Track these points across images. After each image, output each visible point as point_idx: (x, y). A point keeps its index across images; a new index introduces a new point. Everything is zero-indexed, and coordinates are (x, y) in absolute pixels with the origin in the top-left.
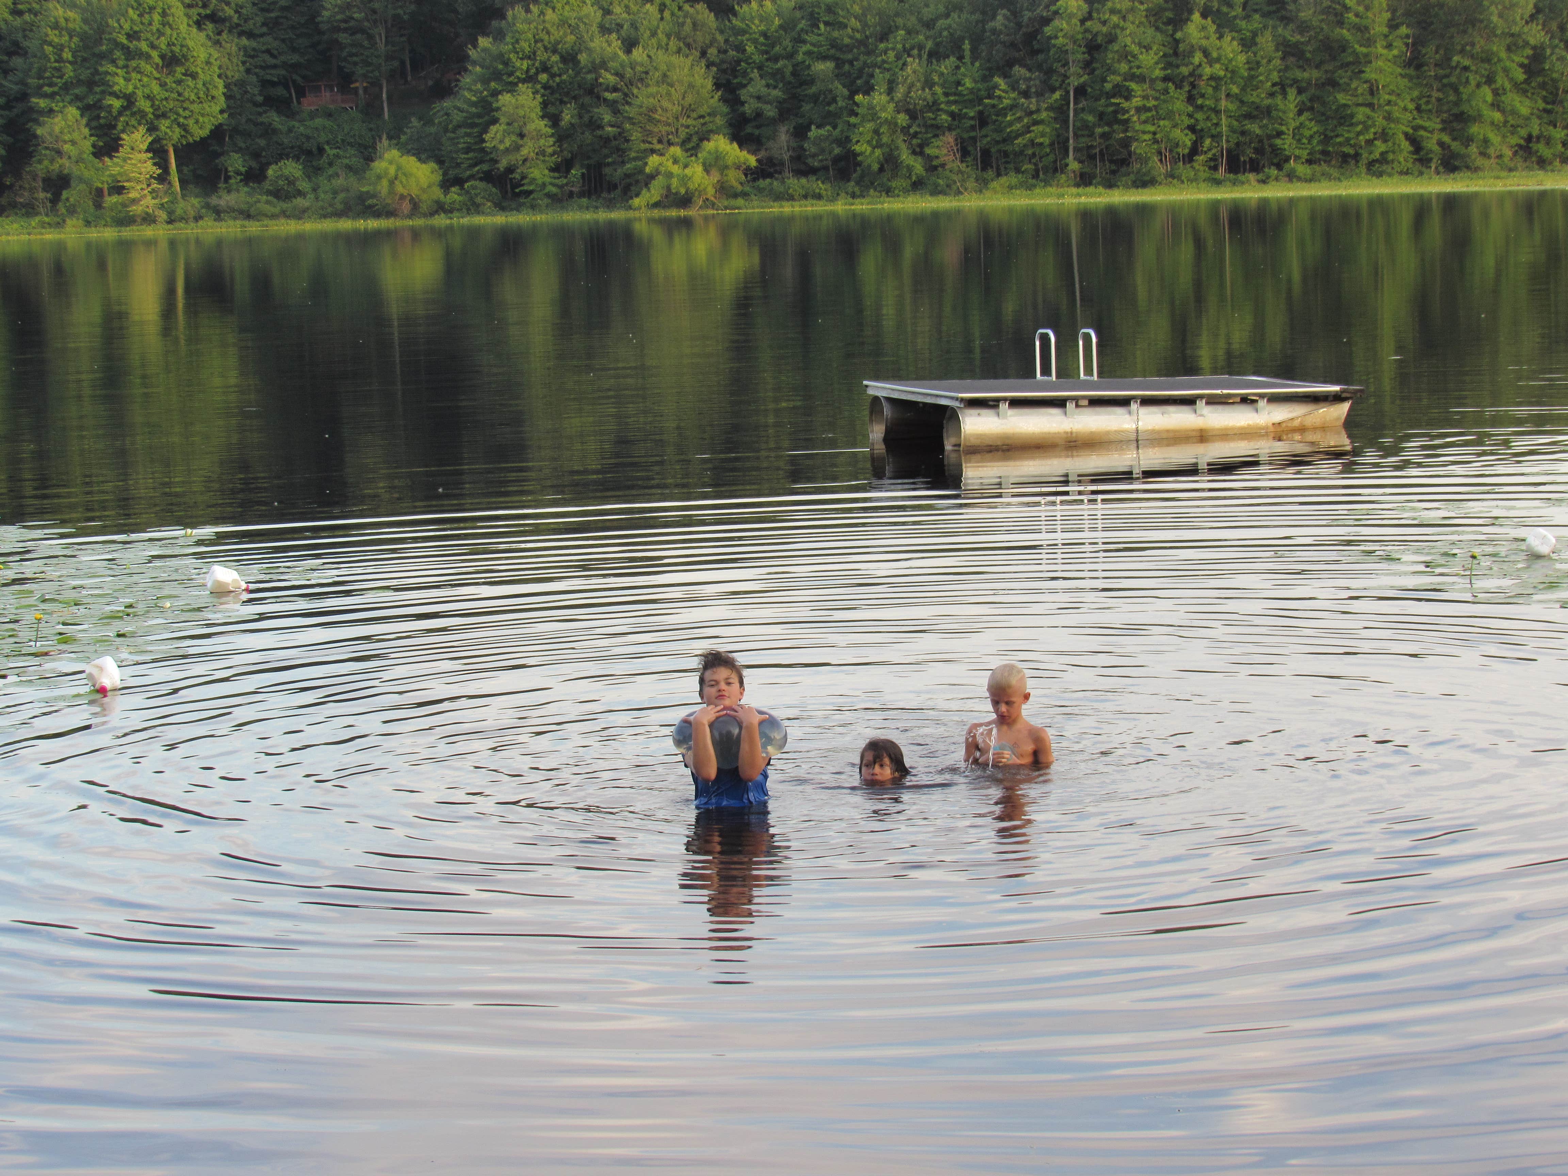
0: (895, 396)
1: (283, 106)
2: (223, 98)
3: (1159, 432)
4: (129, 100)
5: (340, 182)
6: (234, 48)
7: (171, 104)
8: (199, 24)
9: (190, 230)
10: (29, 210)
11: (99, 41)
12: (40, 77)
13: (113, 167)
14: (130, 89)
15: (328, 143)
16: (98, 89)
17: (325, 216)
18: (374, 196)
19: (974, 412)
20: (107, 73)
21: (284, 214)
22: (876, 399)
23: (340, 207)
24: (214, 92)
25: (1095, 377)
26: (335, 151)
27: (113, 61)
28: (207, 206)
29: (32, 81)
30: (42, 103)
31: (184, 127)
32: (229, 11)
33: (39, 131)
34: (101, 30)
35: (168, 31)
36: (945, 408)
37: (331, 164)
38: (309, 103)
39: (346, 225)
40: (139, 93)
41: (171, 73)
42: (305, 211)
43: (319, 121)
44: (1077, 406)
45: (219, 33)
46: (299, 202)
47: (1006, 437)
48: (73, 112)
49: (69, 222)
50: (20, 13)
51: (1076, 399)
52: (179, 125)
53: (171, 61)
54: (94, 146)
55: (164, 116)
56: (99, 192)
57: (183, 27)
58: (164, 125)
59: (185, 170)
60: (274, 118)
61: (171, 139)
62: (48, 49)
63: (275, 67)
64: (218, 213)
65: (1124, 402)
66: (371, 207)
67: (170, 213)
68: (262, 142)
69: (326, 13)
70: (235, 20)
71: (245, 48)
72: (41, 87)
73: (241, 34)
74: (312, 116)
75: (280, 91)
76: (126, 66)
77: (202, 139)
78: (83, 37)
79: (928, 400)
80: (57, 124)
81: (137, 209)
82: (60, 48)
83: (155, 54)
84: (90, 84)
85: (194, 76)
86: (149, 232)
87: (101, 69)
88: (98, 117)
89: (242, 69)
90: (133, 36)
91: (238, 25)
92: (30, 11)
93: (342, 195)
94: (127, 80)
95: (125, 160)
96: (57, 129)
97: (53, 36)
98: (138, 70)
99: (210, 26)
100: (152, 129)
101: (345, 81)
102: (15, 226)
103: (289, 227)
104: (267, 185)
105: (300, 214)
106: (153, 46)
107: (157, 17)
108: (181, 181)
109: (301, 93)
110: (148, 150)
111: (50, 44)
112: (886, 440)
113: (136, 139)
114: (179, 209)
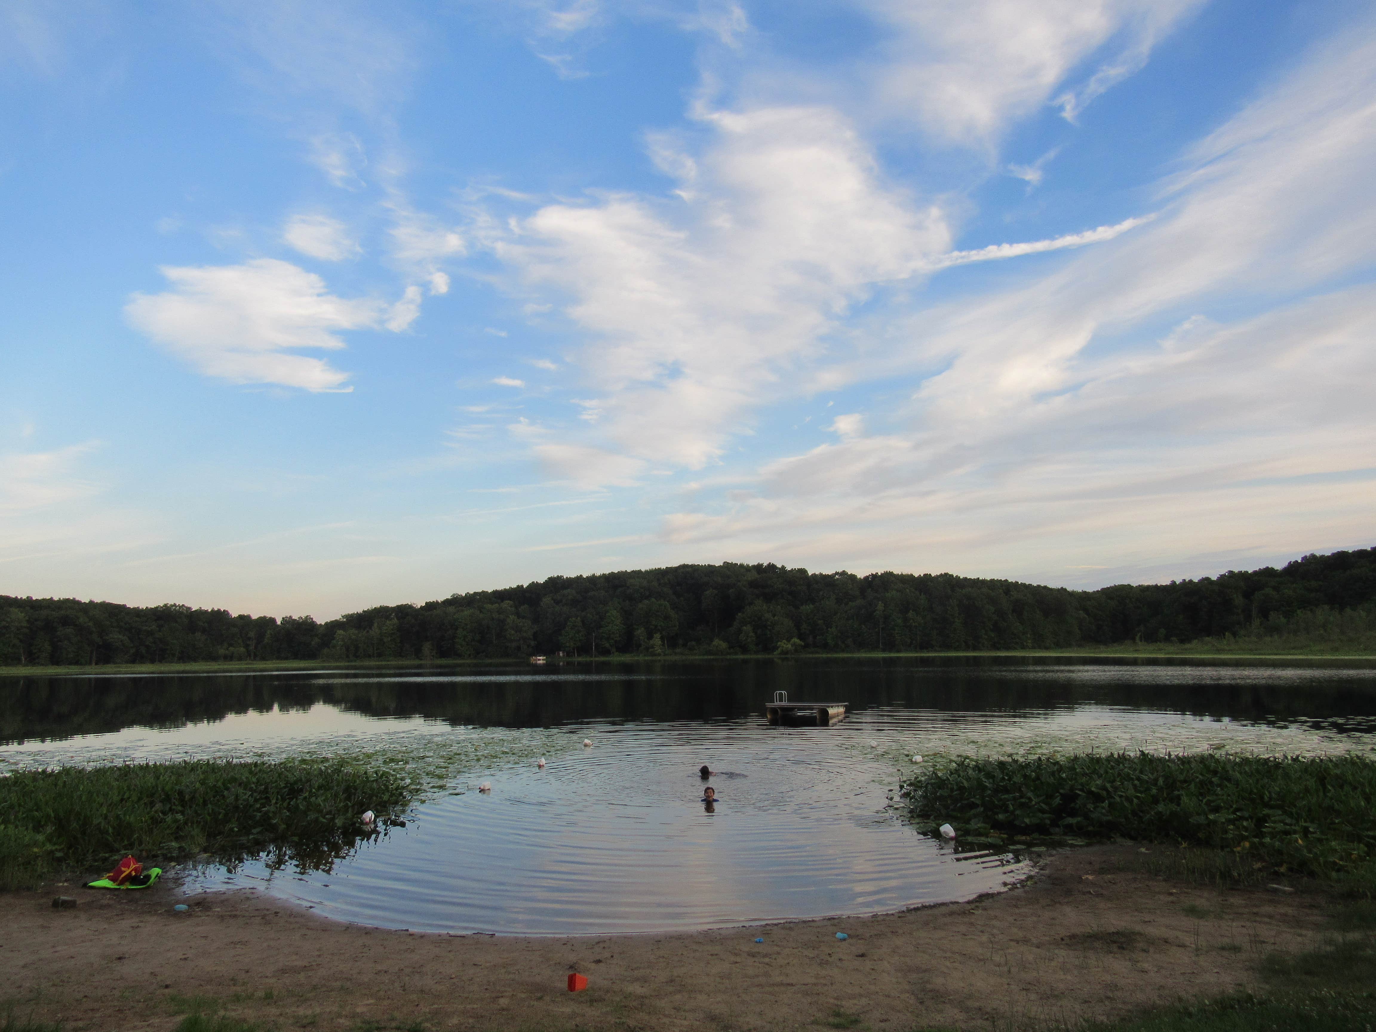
1: (692, 628)
2: (678, 626)
4: (656, 626)
5: (705, 647)
6: (682, 615)
7: (665, 628)
8: (674, 609)
9: (669, 657)
10: (632, 652)
11: (649, 613)
12: (636, 621)
13: (651, 642)
14: (656, 624)
15: (702, 637)
16: (649, 624)
17: (700, 655)
18: (712, 650)
21: (691, 654)
23: (704, 653)
24: (676, 625)
26: (704, 639)
27: (653, 617)
28: (673, 652)
29: (634, 622)
30: (636, 627)
32: (681, 606)
33: (635, 633)
34: (650, 610)
35: (665, 610)
37: (703, 642)
38: (698, 628)
39: (706, 657)
40: (658, 625)
41: (666, 620)
42: (696, 653)
43: (700, 632)
45: (678, 611)
46: (695, 651)
48: (643, 629)
49: (640, 655)
50: (632, 606)
52: (667, 632)
53: (666, 617)
54: (647, 637)
55: (664, 630)
56: (649, 648)
57: (669, 609)
58: (664, 633)
59: (669, 643)
60: (690, 631)
61: (665, 636)
62: (638, 614)
63: (691, 619)
64: (675, 653)
67: (664, 653)
68: (687, 637)
69: (703, 607)
71: (684, 615)
72: (636, 623)
73: (683, 611)
75: (692, 625)
76: (655, 619)
77: (673, 636)
78: (646, 612)
80: (639, 631)
81: (656, 652)
82: (640, 614)
83: (662, 616)
84: (647, 622)
85: (671, 621)
86: (659, 658)
87: (650, 619)
88: (648, 630)
89: (683, 619)
90: (657, 611)
91: (683, 609)
92: (634, 605)
93: (705, 650)
94: (656, 622)
95: (654, 640)
96: (639, 633)
97: (639, 611)
98: (658, 619)
99: (676, 609)
100: (661, 633)
101: (707, 623)
102: (628, 656)
103: (692, 657)
104: (687, 647)
105: (694, 654)
106: (662, 614)
107: (663, 607)
108: (668, 646)
109: (697, 625)
110: (660, 638)
113: (658, 636)
114: (667, 652)
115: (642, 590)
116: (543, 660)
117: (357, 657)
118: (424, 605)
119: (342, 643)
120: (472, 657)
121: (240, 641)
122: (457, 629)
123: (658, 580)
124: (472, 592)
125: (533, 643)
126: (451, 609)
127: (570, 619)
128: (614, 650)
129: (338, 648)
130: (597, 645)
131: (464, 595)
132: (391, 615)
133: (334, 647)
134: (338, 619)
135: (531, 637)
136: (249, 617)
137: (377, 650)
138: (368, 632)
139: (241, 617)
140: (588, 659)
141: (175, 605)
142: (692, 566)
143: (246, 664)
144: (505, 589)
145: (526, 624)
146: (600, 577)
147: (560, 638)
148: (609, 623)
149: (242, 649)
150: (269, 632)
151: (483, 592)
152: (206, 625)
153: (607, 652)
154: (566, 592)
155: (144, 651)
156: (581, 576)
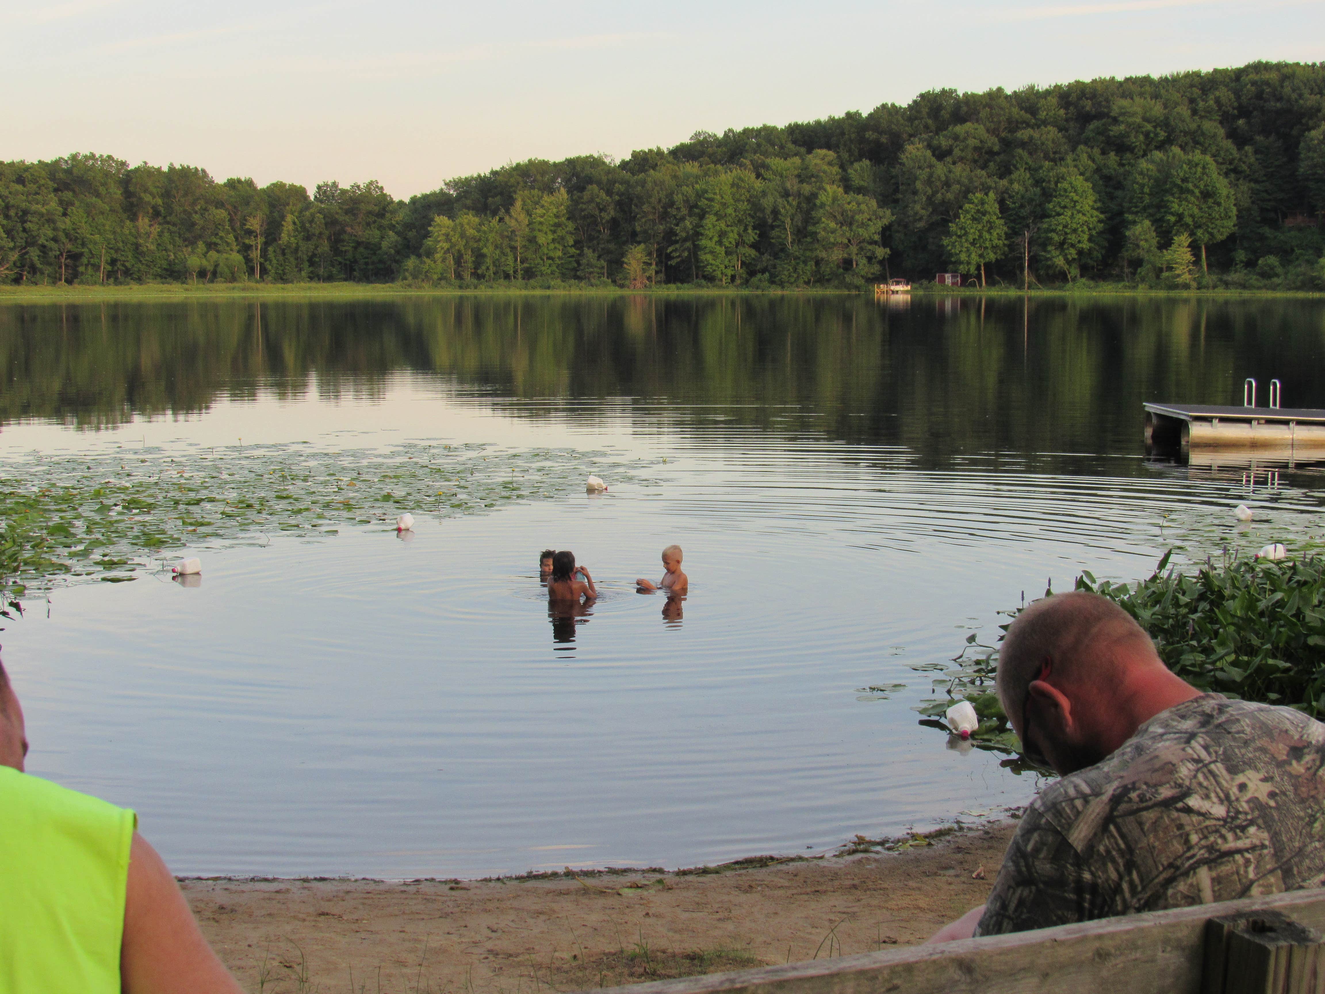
0: (1158, 412)
1: (1274, 224)
2: (1235, 218)
3: (1305, 441)
4: (1180, 217)
5: (1302, 269)
6: (1246, 189)
7: (1204, 220)
8: (1226, 175)
9: (1209, 294)
10: (1119, 278)
11: (1165, 183)
12: (1130, 202)
13: (1167, 255)
14: (1181, 210)
15: (1297, 246)
16: (1162, 210)
17: (1289, 289)
18: (1319, 278)
19: (1198, 423)
20: (1168, 201)
21: (1266, 287)
22: (1149, 414)
23: (1299, 284)
24: (1230, 214)
25: (1278, 407)
26: (1300, 251)
27: (1173, 195)
28: (1221, 280)
29: (1126, 205)
30: (1130, 217)
31: (1211, 234)
32: (1244, 167)
33: (1127, 233)
34: (1168, 176)
35: (1205, 178)
36: (1183, 420)
37: (1297, 259)
38: (1290, 222)
39: (1301, 295)
40: (1186, 213)
41: (1206, 202)
42: (1278, 285)
43: (1293, 233)
44: (1258, 423)
45: (1238, 180)
46: (1276, 280)
47: (1215, 439)
48: (1147, 223)
49: (1140, 286)
50: (1123, 165)
51: (1258, 419)
52: (1208, 232)
53: (1206, 195)
54: (1158, 242)
55: (1200, 227)
56: (1161, 270)
57: (1215, 175)
58: (1199, 232)
59: (1213, 259)
60: (1267, 231)
61: (1203, 240)
62: (1136, 186)
63: (1269, 200)
64: (1227, 285)
65: (1286, 423)
66: (1317, 285)
67: (1199, 283)
68: (1258, 244)
69: (1302, 170)
70: (1248, 172)
71: (1252, 189)
72: (1130, 208)
73: (1250, 181)
74: (1290, 229)
75: (1272, 215)
76: (1179, 198)
77: (1222, 241)
78: (1157, 180)
79: (1174, 416)
80: (1138, 229)
81: (1180, 280)
82: (1143, 186)
83: (1197, 191)
84: (1159, 207)
85: (1219, 204)
86: (1185, 294)
87: (1165, 199)
88: (1161, 226)
89: (1249, 201)
90: (1185, 180)
91: (1249, 175)
92: (1129, 164)
93: (1301, 278)
94: (1180, 206)
95: (1175, 251)
96: (1137, 233)
97: (1139, 179)
98: (1186, 200)
99: (1233, 175)
100: (1192, 234)
101: (1311, 211)
102: (1110, 287)
103: (1269, 295)
104: (1258, 269)
105: (1274, 288)
106: (1196, 186)
107: (1199, 170)
108: (1208, 265)
109: (1285, 216)
110: (1189, 246)
111: (1137, 183)
112: (1154, 437)
113: (1182, 240)
114: (1204, 282)
115: (1149, 127)
116: (906, 292)
117: (480, 277)
118: (628, 157)
119: (446, 246)
120: (738, 281)
121: (231, 238)
122: (702, 217)
123: (1192, 101)
124: (738, 129)
125: (881, 252)
126: (692, 168)
127: (970, 196)
128: (1074, 271)
129: (438, 256)
130: (1034, 260)
131: (720, 135)
132: (553, 181)
133: (430, 253)
134: (437, 190)
135: (877, 237)
136: (250, 183)
137: (522, 262)
138: (501, 220)
139: (233, 184)
140: (1013, 293)
141: (93, 156)
142: (1279, 67)
143: (243, 289)
144: (818, 123)
145: (863, 207)
146: (1047, 93)
147: (945, 242)
148: (1065, 207)
149: (236, 257)
150: (289, 218)
151: (765, 128)
152: (159, 201)
153: (1060, 278)
154: (959, 129)
155: (35, 259)
156: (1000, 90)
